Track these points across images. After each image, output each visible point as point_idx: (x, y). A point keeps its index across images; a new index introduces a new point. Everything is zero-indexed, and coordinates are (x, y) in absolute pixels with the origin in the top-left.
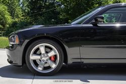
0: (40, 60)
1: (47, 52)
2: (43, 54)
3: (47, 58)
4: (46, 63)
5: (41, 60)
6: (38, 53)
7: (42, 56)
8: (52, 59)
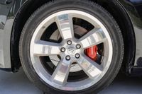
0: (59, 57)
1: (77, 37)
2: (68, 41)
3: (78, 51)
4: (75, 63)
5: (62, 55)
6: (53, 37)
7: (65, 45)
8: (93, 53)
